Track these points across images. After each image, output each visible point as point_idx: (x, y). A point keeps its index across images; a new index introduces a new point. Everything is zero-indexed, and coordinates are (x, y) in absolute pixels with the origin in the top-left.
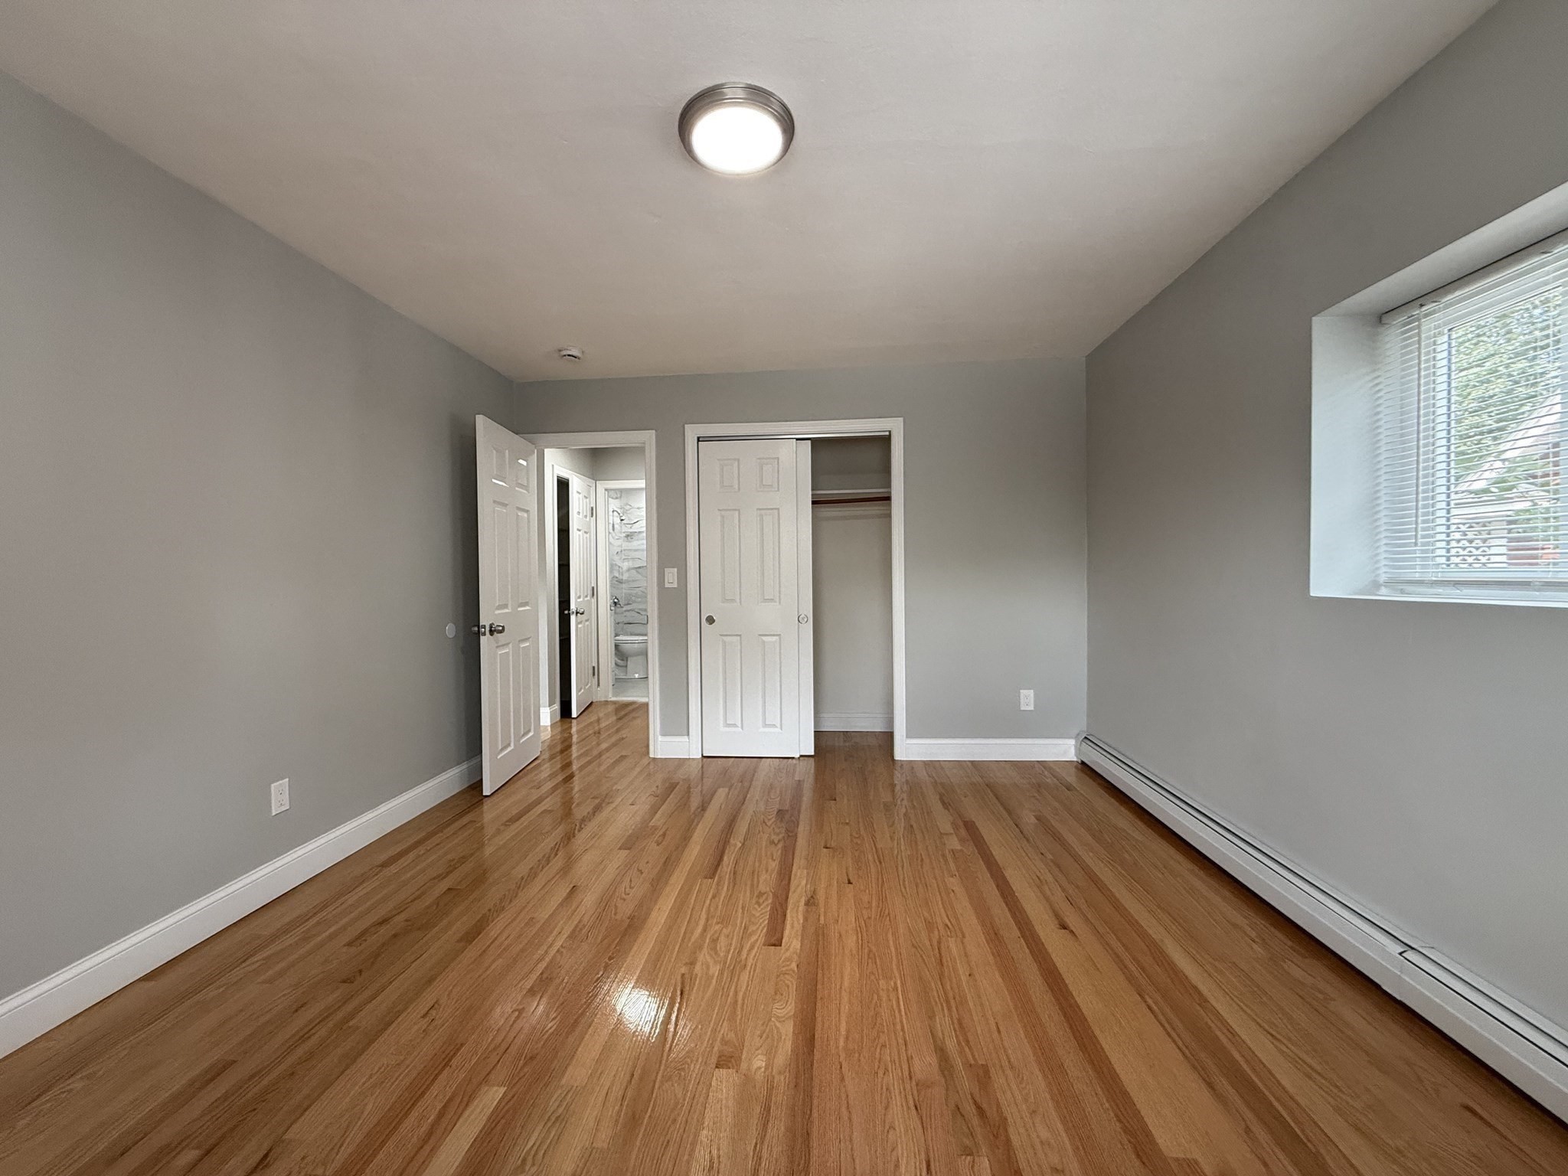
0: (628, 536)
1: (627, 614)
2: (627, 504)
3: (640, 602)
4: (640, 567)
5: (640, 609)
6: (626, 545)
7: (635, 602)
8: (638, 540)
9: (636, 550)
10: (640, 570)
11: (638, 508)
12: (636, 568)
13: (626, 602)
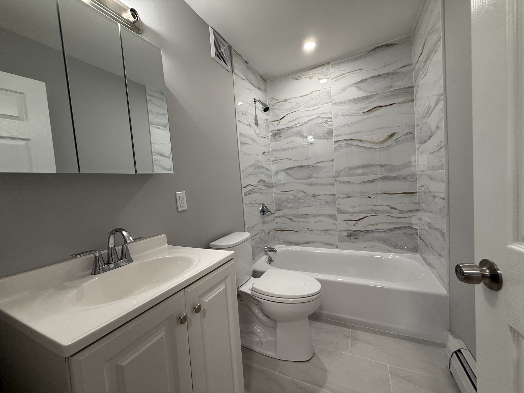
0: (275, 134)
1: (278, 220)
2: (273, 99)
3: (291, 208)
4: (289, 169)
5: (292, 215)
6: (273, 145)
7: (286, 207)
8: (286, 138)
9: (284, 150)
10: (289, 172)
11: (285, 101)
12: (286, 170)
13: (277, 208)
